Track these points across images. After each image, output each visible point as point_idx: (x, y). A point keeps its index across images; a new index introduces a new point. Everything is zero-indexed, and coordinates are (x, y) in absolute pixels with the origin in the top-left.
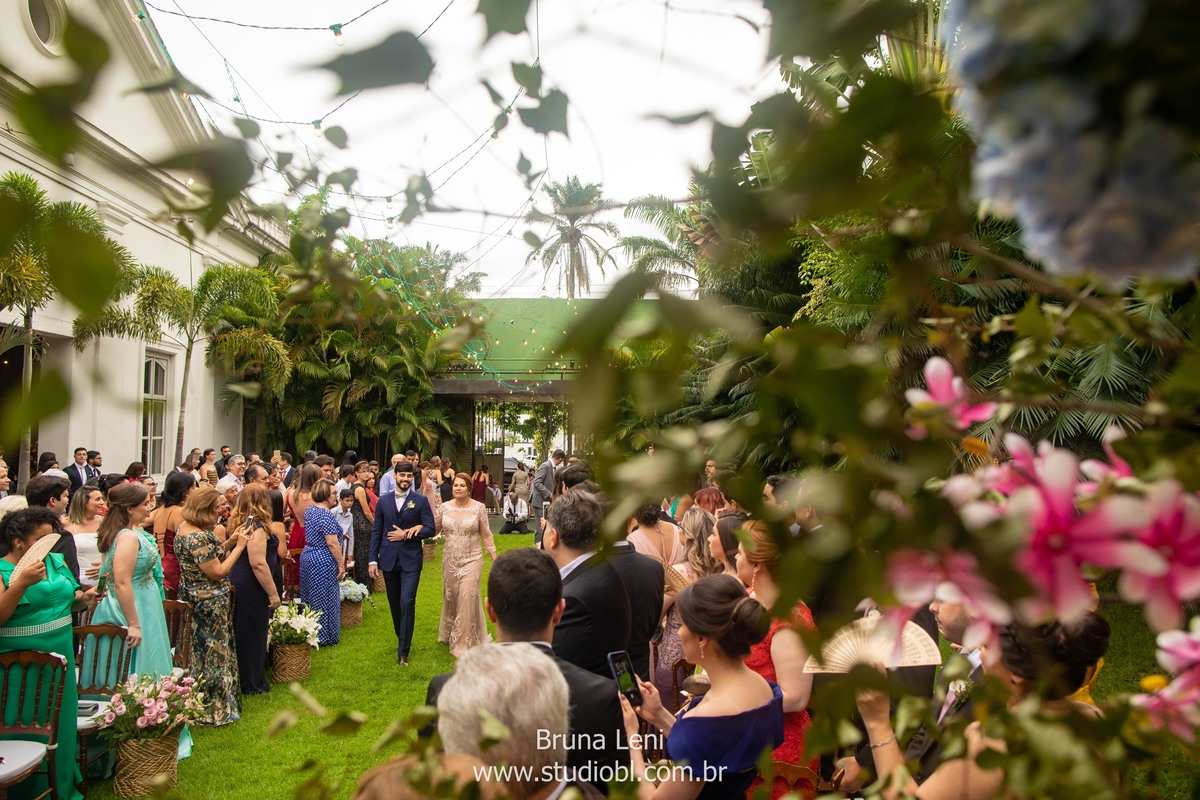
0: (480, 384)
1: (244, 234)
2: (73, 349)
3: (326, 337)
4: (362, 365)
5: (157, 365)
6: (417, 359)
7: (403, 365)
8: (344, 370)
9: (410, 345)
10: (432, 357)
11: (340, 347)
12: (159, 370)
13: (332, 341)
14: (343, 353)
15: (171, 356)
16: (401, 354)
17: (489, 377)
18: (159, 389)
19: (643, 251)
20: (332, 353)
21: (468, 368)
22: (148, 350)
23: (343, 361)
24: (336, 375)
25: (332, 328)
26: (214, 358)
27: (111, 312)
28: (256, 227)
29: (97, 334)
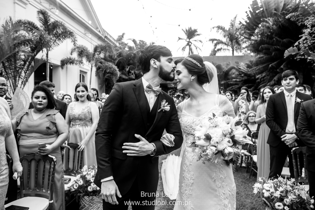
1: (104, 39)
2: (60, 69)
3: (127, 68)
4: (138, 75)
5: (83, 75)
8: (133, 77)
11: (132, 70)
12: (83, 77)
13: (129, 69)
14: (133, 72)
15: (86, 73)
19: (215, 42)
20: (129, 72)
22: (81, 71)
23: (133, 74)
24: (131, 78)
25: (129, 65)
26: (97, 74)
27: (70, 58)
28: (107, 37)
29: (67, 64)
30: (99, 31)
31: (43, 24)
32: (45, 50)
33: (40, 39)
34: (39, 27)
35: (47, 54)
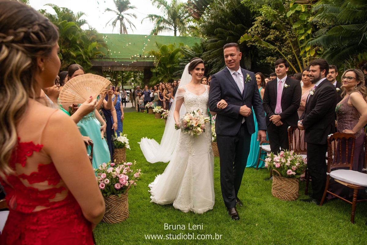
0: (108, 62)
6: (86, 53)
7: (81, 55)
9: (82, 48)
10: (91, 52)
16: (80, 51)
17: (112, 60)
21: (104, 57)
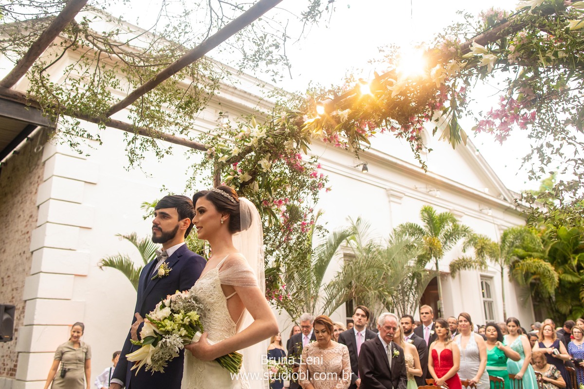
1: (516, 210)
2: (450, 278)
3: (574, 258)
5: (486, 283)
12: (487, 286)
13: (579, 261)
15: (491, 278)
18: (489, 296)
20: (579, 267)
22: (482, 276)
25: (576, 252)
26: (513, 277)
27: (463, 259)
28: (521, 205)
29: (459, 269)
30: (505, 199)
31: (428, 223)
32: (433, 259)
33: (430, 248)
34: (423, 228)
35: (437, 264)
